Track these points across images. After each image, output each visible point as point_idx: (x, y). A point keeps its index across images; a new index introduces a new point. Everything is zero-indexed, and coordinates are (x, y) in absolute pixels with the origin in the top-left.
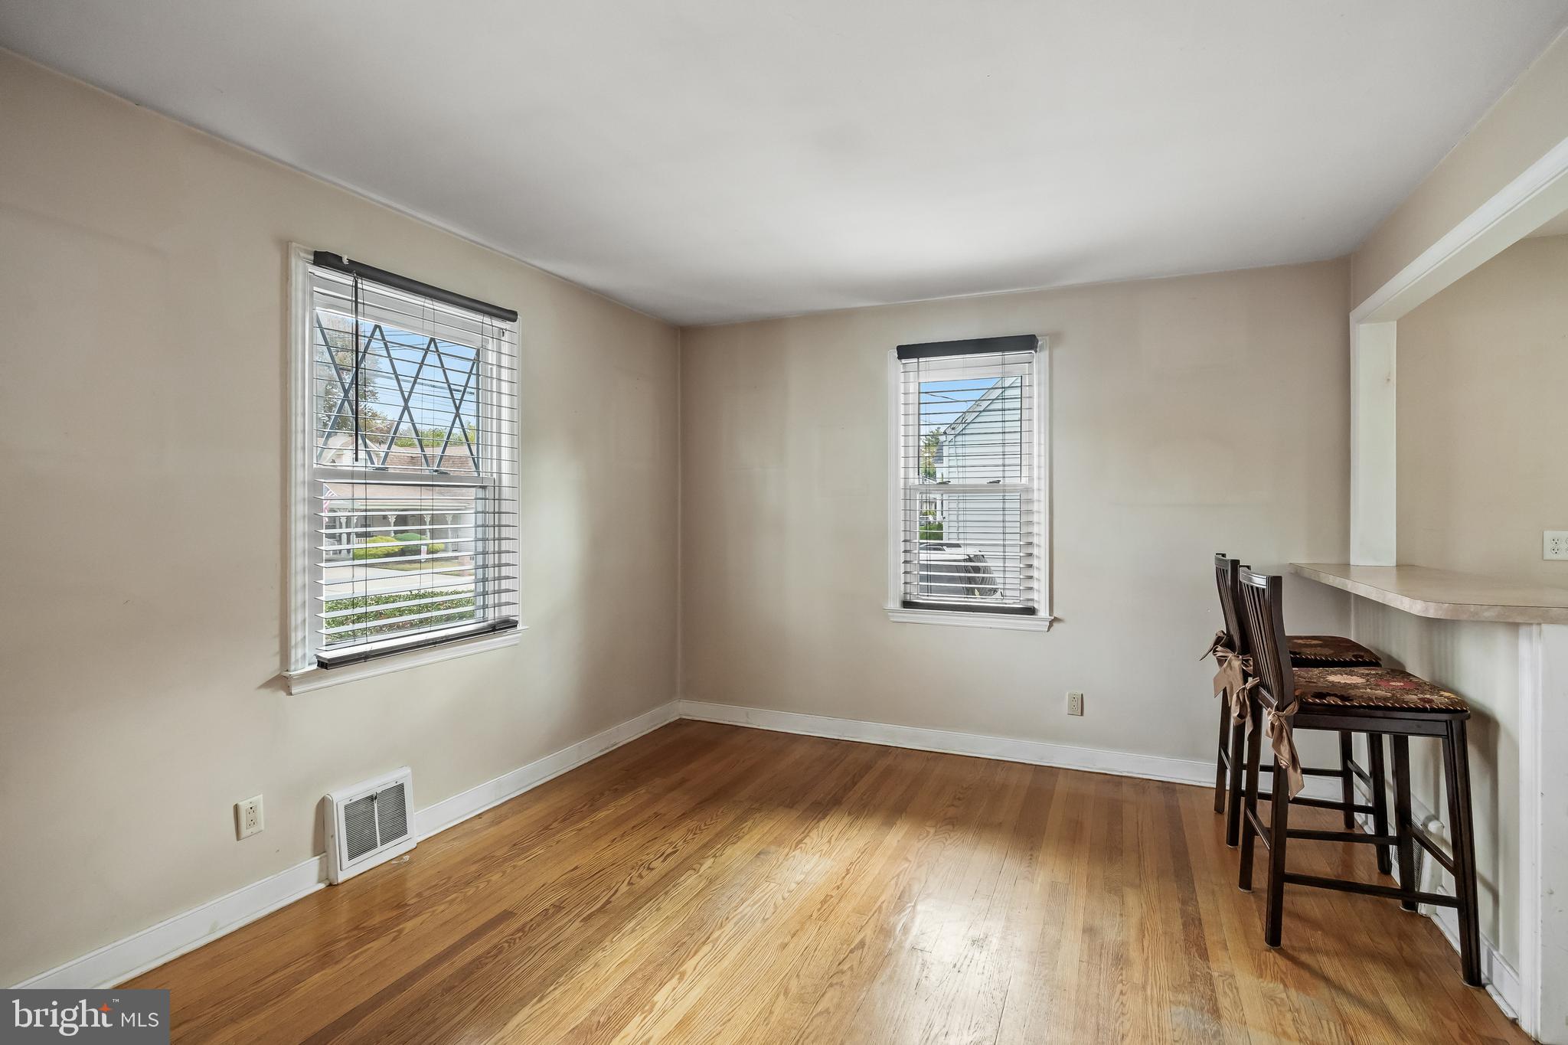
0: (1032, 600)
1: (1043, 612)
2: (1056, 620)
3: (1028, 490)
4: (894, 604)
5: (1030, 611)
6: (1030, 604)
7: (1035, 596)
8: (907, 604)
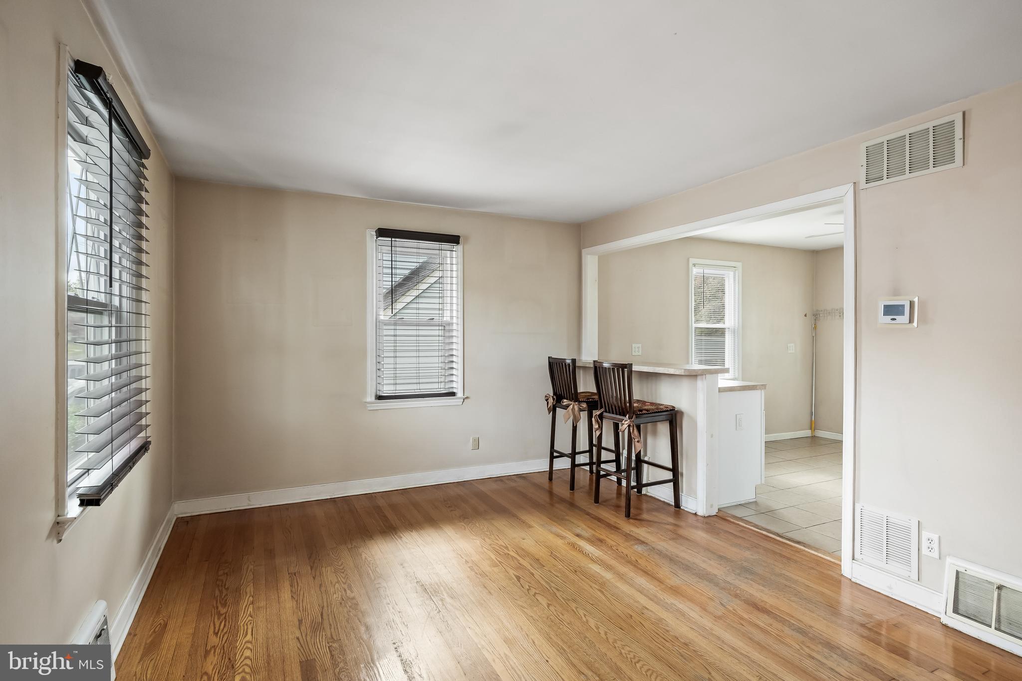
0: (453, 388)
1: (460, 394)
2: (467, 398)
3: (450, 324)
4: (371, 398)
5: (453, 394)
6: (451, 390)
7: (454, 385)
8: (380, 398)
